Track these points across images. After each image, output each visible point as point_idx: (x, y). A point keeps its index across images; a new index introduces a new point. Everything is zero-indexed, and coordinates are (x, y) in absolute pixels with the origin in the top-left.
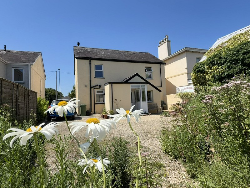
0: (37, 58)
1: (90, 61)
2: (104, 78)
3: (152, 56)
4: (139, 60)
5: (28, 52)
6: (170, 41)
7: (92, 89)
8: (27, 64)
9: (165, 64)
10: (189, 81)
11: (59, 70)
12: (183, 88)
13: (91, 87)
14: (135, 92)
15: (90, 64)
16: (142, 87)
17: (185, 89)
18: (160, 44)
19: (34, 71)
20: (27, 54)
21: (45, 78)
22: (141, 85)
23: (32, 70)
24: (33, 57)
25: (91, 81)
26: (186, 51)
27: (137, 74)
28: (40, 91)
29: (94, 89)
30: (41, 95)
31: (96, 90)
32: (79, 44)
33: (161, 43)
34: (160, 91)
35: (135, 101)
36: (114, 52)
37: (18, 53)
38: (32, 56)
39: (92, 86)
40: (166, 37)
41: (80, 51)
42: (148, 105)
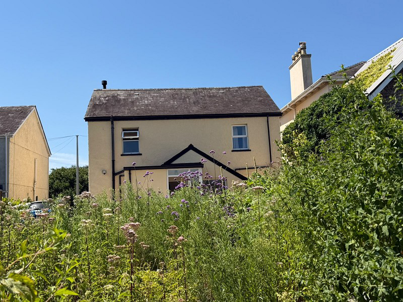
0: (24, 121)
1: (112, 124)
2: (141, 154)
4: (220, 110)
5: (13, 107)
6: (309, 56)
7: (117, 178)
8: (3, 136)
9: (279, 114)
13: (114, 174)
15: (113, 128)
18: (294, 62)
19: (16, 147)
20: (8, 113)
21: (49, 154)
23: (11, 145)
24: (17, 120)
25: (113, 161)
27: (191, 147)
28: (34, 182)
29: (120, 176)
30: (35, 189)
32: (105, 83)
33: (294, 59)
34: (244, 178)
38: (16, 118)
39: (116, 171)
40: (301, 46)
41: (100, 101)
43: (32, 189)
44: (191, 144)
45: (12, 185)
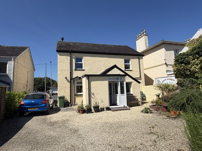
1: (71, 54)
2: (84, 70)
3: (130, 48)
4: (118, 52)
7: (72, 81)
9: (143, 56)
10: (167, 72)
11: (51, 62)
12: (163, 79)
14: (113, 84)
16: (120, 79)
17: (165, 80)
18: (138, 38)
19: (18, 64)
20: (15, 49)
21: (34, 70)
22: (119, 77)
23: (16, 63)
24: (19, 52)
26: (163, 43)
28: (27, 82)
29: (74, 80)
30: (28, 85)
31: (76, 82)
32: (63, 39)
34: (139, 83)
35: (114, 93)
36: (95, 45)
37: (7, 47)
38: (19, 50)
39: (72, 78)
41: (62, 45)
42: (127, 97)
43: (26, 85)
44: (115, 65)
45: (15, 83)
